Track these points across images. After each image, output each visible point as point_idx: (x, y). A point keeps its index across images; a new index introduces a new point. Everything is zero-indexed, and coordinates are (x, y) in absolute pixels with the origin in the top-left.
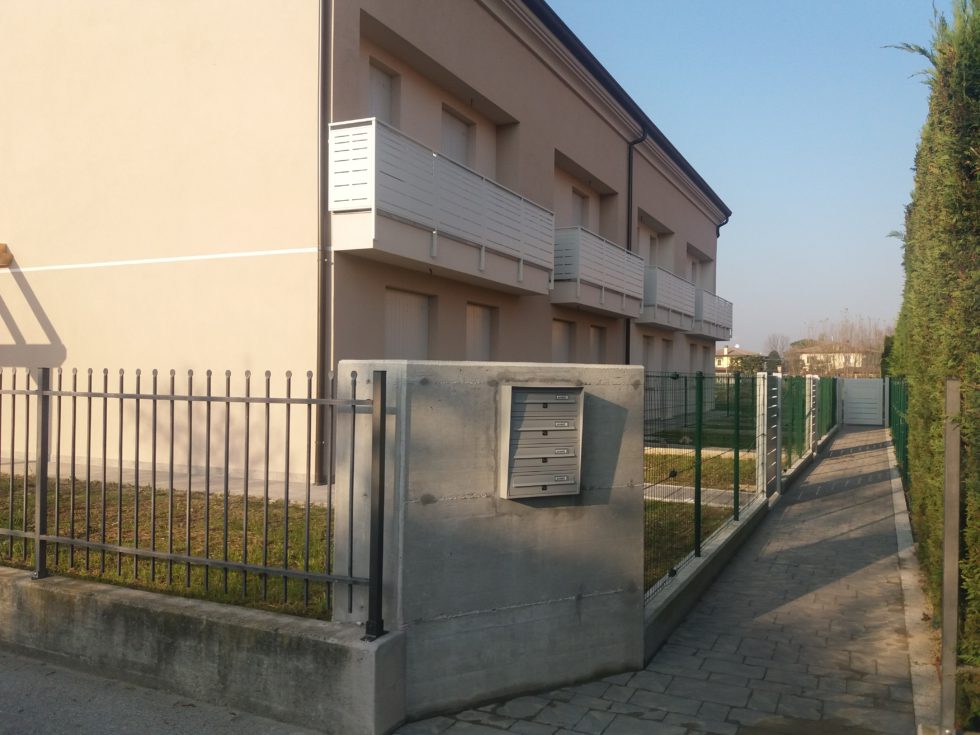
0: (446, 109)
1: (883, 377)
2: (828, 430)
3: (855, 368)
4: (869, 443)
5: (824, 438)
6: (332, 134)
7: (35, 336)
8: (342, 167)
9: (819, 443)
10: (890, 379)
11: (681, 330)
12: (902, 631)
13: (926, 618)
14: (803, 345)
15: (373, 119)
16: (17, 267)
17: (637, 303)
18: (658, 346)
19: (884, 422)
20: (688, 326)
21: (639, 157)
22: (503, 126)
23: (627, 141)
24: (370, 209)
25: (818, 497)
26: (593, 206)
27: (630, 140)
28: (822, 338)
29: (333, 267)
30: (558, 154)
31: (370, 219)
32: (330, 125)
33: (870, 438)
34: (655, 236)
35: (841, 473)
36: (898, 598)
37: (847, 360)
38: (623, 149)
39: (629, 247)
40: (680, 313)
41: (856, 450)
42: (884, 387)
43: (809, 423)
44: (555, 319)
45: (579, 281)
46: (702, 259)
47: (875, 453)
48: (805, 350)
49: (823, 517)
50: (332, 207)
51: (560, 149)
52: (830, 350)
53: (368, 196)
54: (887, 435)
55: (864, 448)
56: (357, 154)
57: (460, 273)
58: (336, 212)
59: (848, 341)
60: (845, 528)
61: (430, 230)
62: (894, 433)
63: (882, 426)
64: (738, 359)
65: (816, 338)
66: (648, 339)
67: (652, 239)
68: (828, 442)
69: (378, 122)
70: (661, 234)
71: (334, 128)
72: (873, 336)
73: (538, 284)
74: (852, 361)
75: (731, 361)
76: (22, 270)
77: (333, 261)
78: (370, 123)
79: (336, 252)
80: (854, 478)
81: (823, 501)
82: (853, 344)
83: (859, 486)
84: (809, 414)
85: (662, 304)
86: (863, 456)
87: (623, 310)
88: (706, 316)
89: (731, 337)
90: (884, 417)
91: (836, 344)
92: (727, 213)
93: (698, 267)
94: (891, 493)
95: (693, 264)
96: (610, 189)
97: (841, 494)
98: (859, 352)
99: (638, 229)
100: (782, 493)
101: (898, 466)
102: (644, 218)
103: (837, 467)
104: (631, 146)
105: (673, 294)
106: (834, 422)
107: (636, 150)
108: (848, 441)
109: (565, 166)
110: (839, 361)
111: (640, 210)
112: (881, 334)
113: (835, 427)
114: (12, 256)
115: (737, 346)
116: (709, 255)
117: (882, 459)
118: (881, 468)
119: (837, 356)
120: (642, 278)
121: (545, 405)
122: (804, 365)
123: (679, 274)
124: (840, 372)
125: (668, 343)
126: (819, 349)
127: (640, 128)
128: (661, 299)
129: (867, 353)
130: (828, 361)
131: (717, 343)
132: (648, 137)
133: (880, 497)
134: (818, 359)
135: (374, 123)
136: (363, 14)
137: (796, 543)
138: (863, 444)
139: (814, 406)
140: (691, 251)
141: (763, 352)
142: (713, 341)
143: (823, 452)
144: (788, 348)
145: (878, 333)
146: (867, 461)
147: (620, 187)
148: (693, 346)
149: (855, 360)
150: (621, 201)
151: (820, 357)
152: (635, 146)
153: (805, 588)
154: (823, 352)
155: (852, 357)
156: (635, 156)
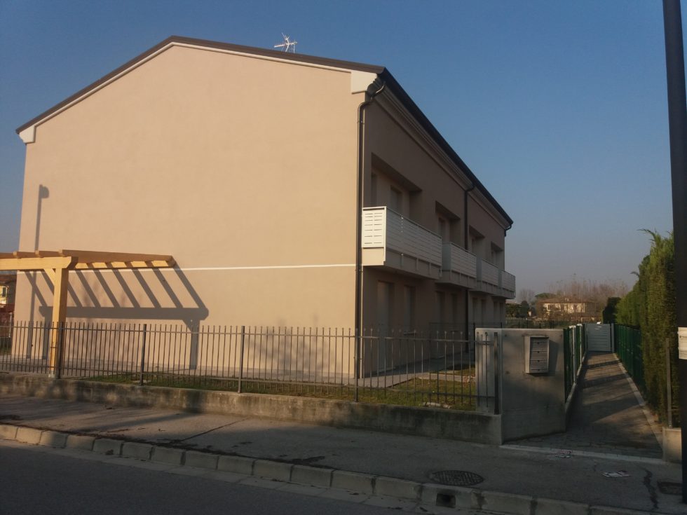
0: (392, 188)
1: (609, 323)
3: (581, 313)
5: (583, 358)
6: (363, 213)
7: (188, 302)
8: (369, 228)
10: (615, 325)
11: (488, 293)
12: (648, 424)
13: (655, 421)
14: (545, 297)
15: (385, 207)
16: (179, 268)
17: (473, 281)
18: (479, 304)
19: (612, 350)
21: (471, 198)
22: (412, 192)
23: (464, 190)
24: (383, 248)
25: (595, 385)
26: (447, 225)
27: (466, 189)
28: (559, 292)
29: (362, 273)
30: (437, 203)
31: (384, 252)
32: (363, 208)
35: (600, 376)
36: (644, 417)
37: (575, 307)
38: (462, 194)
39: (466, 248)
42: (610, 329)
44: (436, 291)
45: (451, 271)
46: (497, 250)
48: (547, 300)
49: (601, 393)
50: (363, 245)
51: (438, 201)
52: (564, 301)
53: (381, 241)
54: (616, 357)
55: (606, 364)
56: (377, 222)
57: (407, 272)
58: (365, 248)
59: (576, 295)
60: (613, 397)
61: (400, 254)
62: (619, 356)
63: (611, 352)
65: (556, 294)
68: (585, 361)
69: (387, 209)
70: (478, 237)
71: (364, 210)
74: (579, 309)
76: (182, 269)
77: (363, 270)
78: (383, 209)
79: (364, 267)
81: (598, 387)
82: (580, 297)
83: (612, 381)
85: (484, 280)
88: (503, 285)
90: (612, 347)
91: (568, 297)
92: (511, 222)
94: (629, 384)
95: (493, 253)
96: (458, 217)
97: (605, 384)
98: (583, 303)
99: (470, 237)
102: (473, 231)
104: (466, 193)
105: (489, 274)
107: (469, 195)
108: (595, 360)
109: (439, 209)
110: (570, 309)
111: (471, 227)
113: (585, 352)
114: (176, 262)
116: (501, 247)
117: (618, 369)
118: (618, 373)
119: (568, 305)
120: (476, 266)
121: (538, 343)
122: (546, 311)
124: (571, 316)
125: (483, 302)
126: (556, 300)
127: (471, 182)
128: (483, 277)
129: (590, 303)
130: (562, 308)
132: (476, 187)
133: (624, 385)
134: (556, 307)
136: (372, 154)
137: (595, 402)
140: (493, 245)
142: (504, 299)
143: (585, 366)
146: (610, 370)
147: (461, 215)
148: (495, 303)
149: (581, 308)
150: (462, 222)
151: (558, 306)
152: (469, 193)
153: (607, 414)
154: (560, 303)
155: (579, 307)
156: (469, 198)
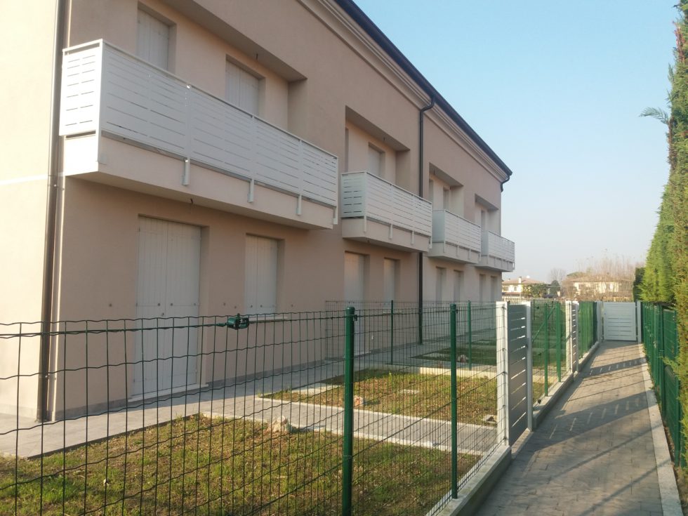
0: (229, 60)
1: (635, 301)
2: (590, 347)
3: (614, 293)
4: (626, 360)
5: (586, 355)
6: (65, 58)
8: (73, 90)
9: (580, 361)
10: (642, 303)
11: (470, 263)
14: (576, 276)
15: (100, 41)
17: (426, 240)
18: (450, 276)
19: (637, 338)
20: (475, 259)
21: (429, 120)
22: (292, 82)
23: (419, 109)
24: (93, 132)
25: (571, 435)
26: (389, 160)
27: (421, 107)
28: (589, 270)
29: (63, 192)
31: (95, 141)
32: (65, 50)
33: (626, 354)
34: (448, 188)
35: (598, 397)
37: (608, 286)
38: (416, 114)
39: (421, 194)
40: (468, 249)
41: (614, 367)
42: (636, 309)
43: (569, 346)
44: (346, 252)
45: (365, 218)
46: (489, 208)
47: (632, 371)
48: (577, 279)
49: (575, 471)
50: (62, 131)
51: (351, 106)
52: (595, 280)
53: (94, 118)
54: (640, 351)
56: (85, 77)
58: (69, 137)
59: (608, 273)
61: (183, 159)
62: (647, 349)
63: (636, 342)
64: (528, 286)
65: (585, 271)
66: (441, 270)
67: (445, 190)
68: (589, 360)
69: (106, 45)
70: (452, 186)
71: (68, 53)
72: (626, 270)
73: (324, 219)
74: (611, 287)
75: (524, 288)
77: (64, 186)
78: (97, 45)
79: (68, 177)
80: (611, 405)
81: (578, 441)
82: (612, 275)
83: (616, 417)
84: (569, 337)
85: (449, 241)
86: (620, 375)
87: (412, 245)
88: (491, 251)
89: (514, 269)
90: (637, 334)
91: (599, 276)
92: (509, 173)
93: (486, 214)
94: (650, 430)
95: (482, 212)
96: (404, 146)
97: (596, 430)
98: (616, 281)
99: (430, 181)
100: (533, 429)
101: (653, 388)
102: (435, 171)
103: (596, 388)
104: (421, 112)
105: (461, 234)
106: (595, 339)
107: (425, 114)
108: (608, 357)
109: (355, 121)
110: (601, 288)
111: (431, 166)
112: (632, 268)
113: (597, 343)
115: (528, 277)
116: (495, 204)
117: (637, 378)
118: (637, 390)
119: (600, 284)
120: (431, 219)
122: (576, 290)
123: (468, 218)
124: (602, 297)
125: (460, 273)
126: (587, 279)
127: (429, 98)
128: (448, 236)
129: (622, 282)
130: (594, 287)
131: (503, 273)
132: (435, 104)
133: (639, 435)
134: (587, 286)
135: (101, 44)
138: (620, 360)
139: (574, 329)
140: (479, 201)
141: (548, 281)
142: (499, 272)
143: (585, 371)
144: (565, 278)
145: (630, 267)
146: (624, 381)
147: (412, 144)
148: (482, 276)
149: (614, 287)
150: (413, 156)
151: (588, 285)
152: (426, 112)
154: (590, 281)
155: (612, 285)
156: (425, 119)
